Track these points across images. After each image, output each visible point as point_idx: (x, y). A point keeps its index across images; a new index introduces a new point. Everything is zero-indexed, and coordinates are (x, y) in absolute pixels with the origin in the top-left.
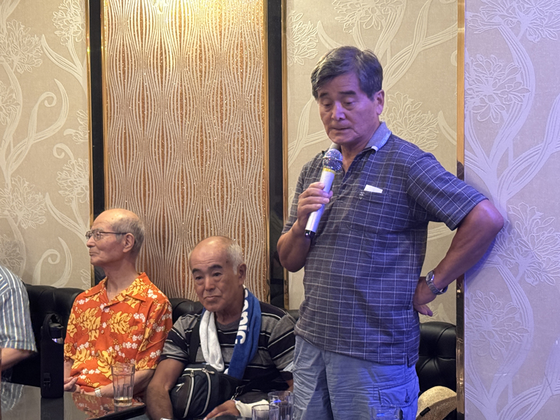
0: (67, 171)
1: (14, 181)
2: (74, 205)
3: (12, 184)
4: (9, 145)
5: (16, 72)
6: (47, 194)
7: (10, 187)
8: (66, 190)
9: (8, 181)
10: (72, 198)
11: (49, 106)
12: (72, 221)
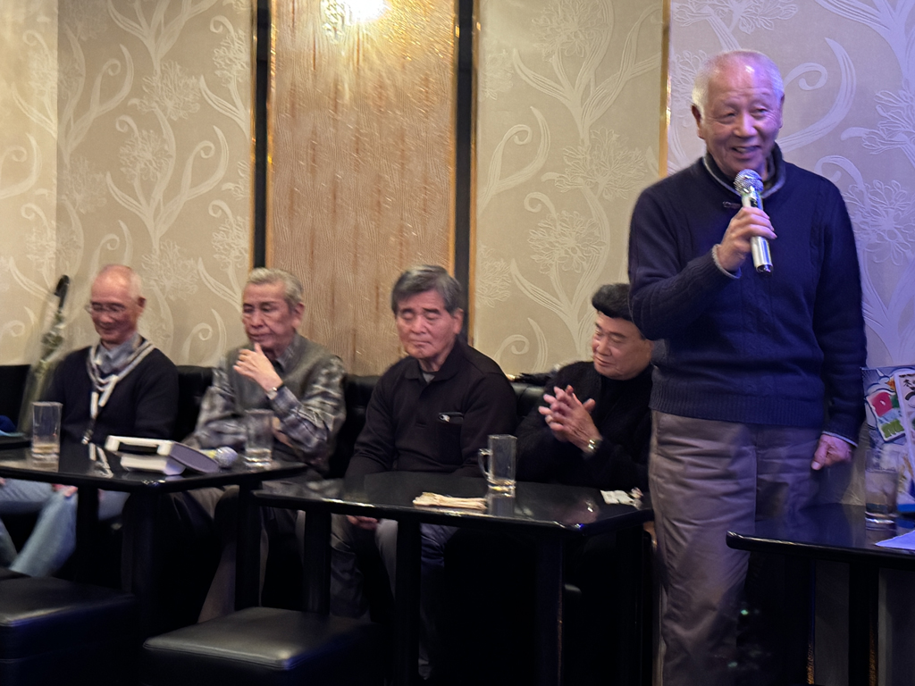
0: (224, 231)
1: (164, 246)
2: (230, 271)
3: (161, 250)
4: (159, 204)
5: (170, 121)
6: (200, 259)
7: (158, 252)
8: (222, 254)
9: (156, 246)
10: (229, 263)
11: (206, 157)
12: (227, 290)
